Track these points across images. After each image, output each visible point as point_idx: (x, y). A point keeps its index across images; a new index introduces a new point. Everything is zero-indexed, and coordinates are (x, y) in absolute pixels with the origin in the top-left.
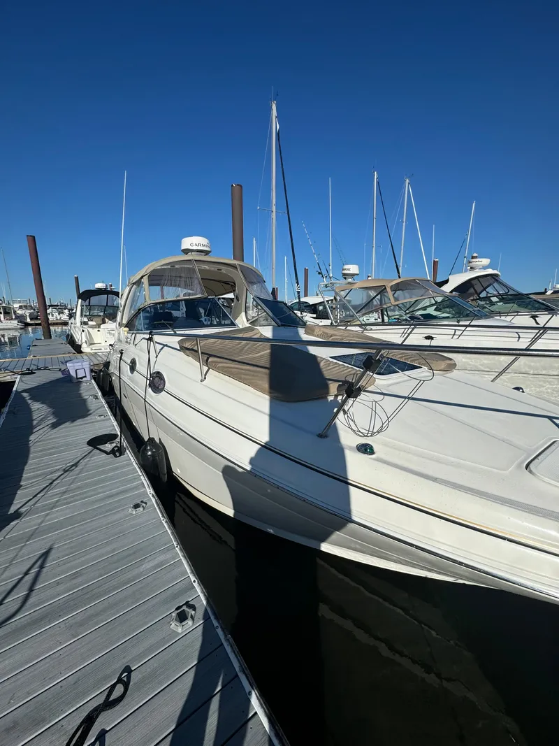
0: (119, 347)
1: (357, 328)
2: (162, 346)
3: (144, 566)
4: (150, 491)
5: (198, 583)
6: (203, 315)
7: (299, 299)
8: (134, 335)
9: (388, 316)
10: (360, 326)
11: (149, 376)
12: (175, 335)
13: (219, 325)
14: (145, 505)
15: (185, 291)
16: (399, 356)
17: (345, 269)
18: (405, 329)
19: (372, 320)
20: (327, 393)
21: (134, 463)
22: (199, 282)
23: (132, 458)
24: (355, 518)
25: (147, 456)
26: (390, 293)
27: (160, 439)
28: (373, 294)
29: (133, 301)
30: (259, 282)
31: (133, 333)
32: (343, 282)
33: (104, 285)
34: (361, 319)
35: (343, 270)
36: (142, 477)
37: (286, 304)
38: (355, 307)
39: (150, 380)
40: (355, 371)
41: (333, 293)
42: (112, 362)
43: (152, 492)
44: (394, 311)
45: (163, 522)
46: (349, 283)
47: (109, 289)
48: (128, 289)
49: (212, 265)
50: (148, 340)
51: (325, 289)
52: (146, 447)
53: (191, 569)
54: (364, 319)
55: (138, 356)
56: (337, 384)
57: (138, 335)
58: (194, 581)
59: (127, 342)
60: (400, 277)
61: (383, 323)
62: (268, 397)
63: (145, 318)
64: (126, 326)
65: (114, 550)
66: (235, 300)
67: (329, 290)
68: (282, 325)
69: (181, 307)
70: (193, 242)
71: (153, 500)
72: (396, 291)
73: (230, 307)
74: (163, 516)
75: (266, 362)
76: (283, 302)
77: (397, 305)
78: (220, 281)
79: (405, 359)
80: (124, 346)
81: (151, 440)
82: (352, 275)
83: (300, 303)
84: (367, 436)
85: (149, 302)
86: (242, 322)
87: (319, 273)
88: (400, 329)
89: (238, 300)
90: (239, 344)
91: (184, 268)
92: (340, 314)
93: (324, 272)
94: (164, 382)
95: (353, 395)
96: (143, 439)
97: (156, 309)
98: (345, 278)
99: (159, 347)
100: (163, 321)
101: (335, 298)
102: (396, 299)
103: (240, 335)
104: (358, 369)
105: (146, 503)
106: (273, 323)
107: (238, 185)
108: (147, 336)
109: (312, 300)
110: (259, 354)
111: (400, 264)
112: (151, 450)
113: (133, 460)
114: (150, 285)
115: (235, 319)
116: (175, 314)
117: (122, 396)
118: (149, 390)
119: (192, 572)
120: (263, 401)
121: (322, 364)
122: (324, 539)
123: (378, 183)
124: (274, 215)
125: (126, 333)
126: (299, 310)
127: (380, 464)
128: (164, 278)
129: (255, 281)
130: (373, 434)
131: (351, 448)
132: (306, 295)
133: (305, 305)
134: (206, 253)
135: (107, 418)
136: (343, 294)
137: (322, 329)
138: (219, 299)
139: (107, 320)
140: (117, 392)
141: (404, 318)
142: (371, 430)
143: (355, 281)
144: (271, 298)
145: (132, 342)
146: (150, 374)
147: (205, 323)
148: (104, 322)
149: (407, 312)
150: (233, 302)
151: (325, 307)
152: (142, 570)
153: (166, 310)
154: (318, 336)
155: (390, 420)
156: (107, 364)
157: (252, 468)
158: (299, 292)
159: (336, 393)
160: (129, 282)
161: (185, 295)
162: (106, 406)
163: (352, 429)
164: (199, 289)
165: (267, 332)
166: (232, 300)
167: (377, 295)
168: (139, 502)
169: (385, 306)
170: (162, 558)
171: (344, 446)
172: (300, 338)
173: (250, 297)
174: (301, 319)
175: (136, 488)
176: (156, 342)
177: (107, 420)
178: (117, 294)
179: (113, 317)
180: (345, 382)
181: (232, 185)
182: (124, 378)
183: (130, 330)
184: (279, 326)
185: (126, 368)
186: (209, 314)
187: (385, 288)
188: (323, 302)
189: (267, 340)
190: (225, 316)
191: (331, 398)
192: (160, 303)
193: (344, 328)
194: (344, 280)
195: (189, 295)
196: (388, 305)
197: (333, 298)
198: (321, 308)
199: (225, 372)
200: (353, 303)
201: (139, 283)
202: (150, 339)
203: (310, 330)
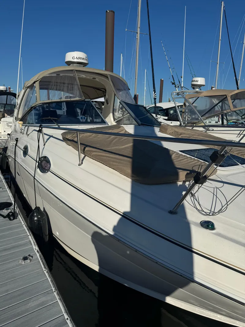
0: (14, 136)
1: (201, 129)
2: (49, 137)
3: (30, 304)
4: (36, 248)
5: (70, 320)
6: (79, 114)
7: (155, 104)
8: (27, 127)
9: (227, 120)
10: (204, 127)
11: (38, 160)
12: (59, 128)
13: (92, 122)
14: (31, 258)
15: (67, 95)
16: (236, 152)
17: (194, 81)
18: (241, 130)
19: (213, 123)
20: (177, 179)
21: (24, 226)
22: (78, 87)
23: (22, 222)
24: (196, 279)
25: (34, 220)
26: (230, 101)
27: (44, 208)
28: (215, 101)
29: (27, 101)
30: (125, 90)
31: (26, 126)
32: (192, 91)
33: (5, 88)
34: (204, 121)
35: (193, 81)
36: (30, 237)
37: (145, 108)
38: (200, 112)
39: (38, 162)
40: (199, 163)
41: (183, 100)
42: (9, 148)
43: (37, 248)
44: (231, 115)
45: (45, 272)
46: (197, 92)
47: (8, 91)
48: (23, 91)
49: (89, 75)
50: (38, 131)
51: (177, 96)
52: (34, 214)
53: (65, 309)
54: (207, 122)
55: (30, 144)
56: (186, 173)
57: (30, 128)
58: (67, 319)
59: (21, 132)
60: (238, 89)
61: (223, 125)
62: (130, 180)
63: (36, 114)
64: (21, 120)
65: (7, 291)
66: (105, 104)
67: (180, 98)
68: (142, 124)
69: (63, 107)
70: (74, 56)
71: (38, 255)
72: (235, 100)
73: (100, 109)
74: (45, 267)
75: (129, 153)
76: (143, 106)
77: (235, 111)
78: (94, 88)
79: (241, 155)
80: (19, 136)
81: (38, 209)
82: (200, 86)
83: (156, 107)
84: (209, 215)
85: (39, 102)
86: (110, 120)
87: (173, 84)
88: (237, 130)
89: (108, 103)
90: (108, 138)
91: (67, 76)
92: (187, 117)
93: (177, 83)
94: (50, 165)
95: (200, 182)
96: (31, 208)
97: (43, 108)
98: (194, 88)
99: (47, 137)
100: (49, 118)
101: (185, 104)
102: (235, 107)
103: (110, 131)
104: (203, 161)
105: (32, 257)
106: (135, 122)
107: (112, 11)
108: (38, 129)
109: (165, 105)
110: (124, 147)
111: (239, 78)
112: (37, 216)
113: (23, 223)
114: (41, 89)
115: (105, 118)
116: (59, 112)
117: (16, 173)
118: (38, 170)
119: (66, 312)
120: (126, 183)
121: (173, 156)
122: (169, 293)
123: (224, 11)
124: (138, 36)
125: (21, 125)
126: (154, 113)
127: (219, 238)
128: (51, 84)
129: (122, 88)
130: (214, 214)
131: (195, 224)
132: (160, 101)
133: (159, 109)
134: (84, 65)
135: (4, 190)
136: (191, 101)
137: (174, 128)
138: (93, 101)
139: (6, 115)
140: (12, 171)
141: (240, 122)
142: (213, 210)
143: (202, 91)
144: (133, 102)
145: (25, 132)
146: (39, 158)
147: (81, 120)
148: (4, 117)
149: (243, 117)
150: (103, 105)
151: (175, 111)
152: (28, 307)
153: (52, 109)
154: (170, 134)
155: (228, 204)
156: (5, 149)
157: (115, 234)
158: (155, 99)
159: (184, 179)
160: (24, 86)
161: (67, 97)
162: (4, 181)
163: (197, 209)
164: (78, 93)
165: (130, 129)
166: (102, 103)
167: (219, 103)
168: (27, 255)
169: (225, 112)
170: (43, 299)
171: (191, 222)
172: (156, 134)
173: (118, 102)
174: (156, 120)
175: (25, 245)
176: (45, 134)
177: (4, 191)
178: (14, 95)
179: (11, 113)
180: (192, 171)
181: (107, 11)
182: (18, 160)
183: (24, 123)
184: (139, 125)
185: (20, 153)
186: (84, 113)
187: (226, 97)
188: (175, 107)
189: (129, 135)
190: (98, 116)
191: (180, 183)
192: (46, 103)
193: (191, 128)
194: (192, 90)
195: (71, 97)
196: (228, 111)
197: (183, 104)
198: (172, 112)
199: (97, 159)
200: (198, 109)
201: (32, 87)
202: (40, 131)
203: (163, 129)
